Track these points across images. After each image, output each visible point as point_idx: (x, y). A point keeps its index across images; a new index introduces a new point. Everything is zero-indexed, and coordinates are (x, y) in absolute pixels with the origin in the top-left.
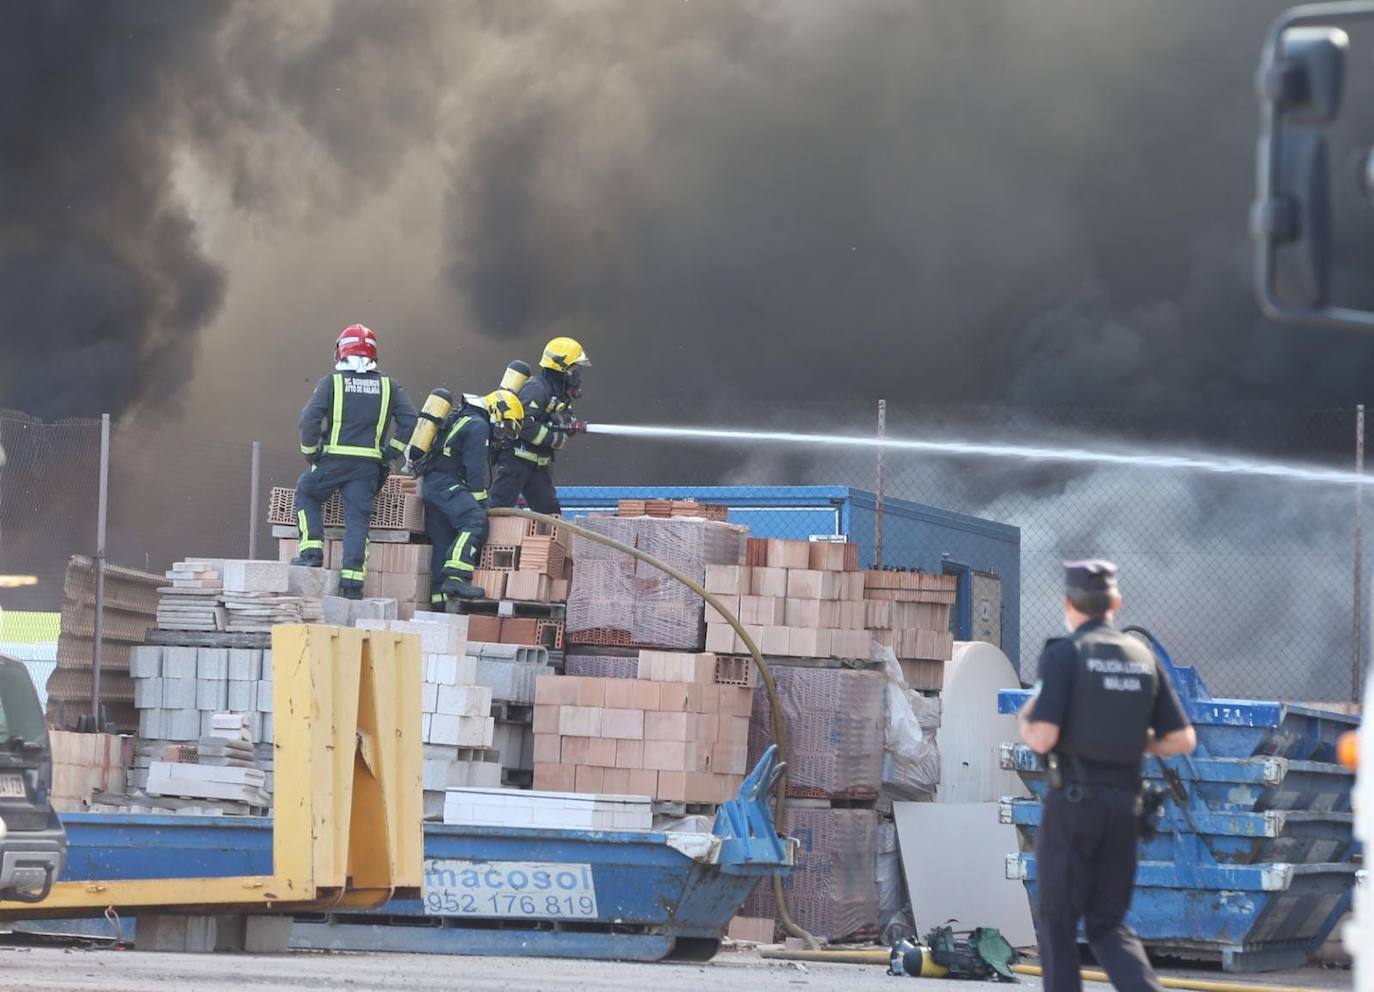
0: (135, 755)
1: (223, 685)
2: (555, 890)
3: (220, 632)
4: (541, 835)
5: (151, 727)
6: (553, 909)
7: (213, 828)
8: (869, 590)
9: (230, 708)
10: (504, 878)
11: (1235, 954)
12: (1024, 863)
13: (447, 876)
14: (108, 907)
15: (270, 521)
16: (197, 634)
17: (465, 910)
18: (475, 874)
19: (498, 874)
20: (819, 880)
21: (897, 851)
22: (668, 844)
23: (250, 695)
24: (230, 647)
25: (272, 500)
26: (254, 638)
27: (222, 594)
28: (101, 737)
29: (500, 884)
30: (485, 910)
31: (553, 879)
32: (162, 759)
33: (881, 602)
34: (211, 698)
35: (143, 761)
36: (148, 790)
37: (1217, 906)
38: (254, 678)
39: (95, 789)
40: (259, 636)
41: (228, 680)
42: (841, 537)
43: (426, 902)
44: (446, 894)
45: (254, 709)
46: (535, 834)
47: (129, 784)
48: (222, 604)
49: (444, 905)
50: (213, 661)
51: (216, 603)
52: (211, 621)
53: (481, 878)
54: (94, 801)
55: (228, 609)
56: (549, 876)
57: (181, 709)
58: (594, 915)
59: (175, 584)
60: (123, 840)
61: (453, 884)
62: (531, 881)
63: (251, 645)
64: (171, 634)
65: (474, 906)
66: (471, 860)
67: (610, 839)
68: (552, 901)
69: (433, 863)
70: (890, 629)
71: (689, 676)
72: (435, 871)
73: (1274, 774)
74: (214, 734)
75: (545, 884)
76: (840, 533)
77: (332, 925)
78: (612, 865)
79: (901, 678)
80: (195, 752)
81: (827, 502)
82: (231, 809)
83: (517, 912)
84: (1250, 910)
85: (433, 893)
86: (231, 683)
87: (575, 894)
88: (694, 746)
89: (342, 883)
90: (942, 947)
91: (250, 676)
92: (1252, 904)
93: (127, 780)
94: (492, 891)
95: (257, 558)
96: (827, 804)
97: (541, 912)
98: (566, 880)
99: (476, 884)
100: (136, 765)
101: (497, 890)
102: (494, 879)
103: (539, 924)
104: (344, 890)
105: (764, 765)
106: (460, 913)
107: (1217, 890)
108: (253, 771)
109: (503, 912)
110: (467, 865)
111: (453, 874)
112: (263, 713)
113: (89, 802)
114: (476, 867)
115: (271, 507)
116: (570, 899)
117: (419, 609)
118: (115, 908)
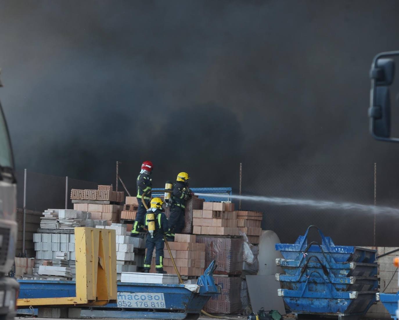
0: (35, 264)
1: (59, 244)
2: (154, 300)
3: (58, 229)
4: (150, 285)
5: (39, 256)
6: (153, 306)
7: (58, 284)
8: (238, 216)
9: (61, 250)
10: (139, 297)
11: (342, 316)
12: (283, 292)
13: (123, 297)
14: (30, 306)
15: (71, 198)
16: (51, 230)
17: (129, 306)
18: (131, 296)
19: (138, 296)
20: (225, 297)
21: (247, 289)
22: (185, 287)
23: (66, 247)
24: (61, 234)
25: (71, 192)
26: (67, 231)
27: (58, 219)
28: (25, 259)
29: (138, 299)
30: (134, 306)
31: (153, 297)
32: (43, 265)
33: (242, 220)
34: (55, 248)
35: (37, 265)
36: (39, 273)
37: (337, 303)
38: (67, 242)
39: (24, 273)
40: (68, 230)
41: (60, 243)
42: (230, 202)
43: (118, 304)
44: (123, 302)
45: (68, 251)
46: (148, 285)
47: (33, 271)
48: (58, 222)
49: (123, 305)
50: (56, 237)
51: (56, 221)
52: (55, 226)
53: (133, 297)
54: (24, 277)
55: (60, 223)
56: (152, 297)
57: (47, 251)
58: (165, 307)
59: (45, 216)
60: (33, 287)
61: (125, 299)
62: (147, 298)
63: (66, 233)
64: (44, 230)
65: (131, 305)
66: (130, 292)
67: (169, 286)
68: (153, 303)
69: (120, 293)
70: (244, 227)
71: (188, 241)
72: (120, 295)
73: (353, 266)
74: (57, 258)
75: (151, 299)
76: (229, 201)
77: (92, 310)
78: (169, 293)
79: (247, 241)
80: (52, 263)
81: (226, 192)
82: (62, 278)
83: (143, 307)
84: (346, 304)
85: (120, 301)
86: (61, 244)
87: (159, 301)
88: (190, 260)
89: (95, 299)
90: (261, 315)
91: (66, 241)
92: (347, 302)
93: (33, 270)
94: (136, 301)
95: (68, 208)
96: (227, 276)
97: (150, 306)
98: (157, 298)
99: (132, 299)
100: (35, 266)
101: (138, 300)
102: (137, 297)
103: (149, 310)
104: (95, 301)
105: (211, 265)
106: (127, 307)
107: (337, 299)
108: (68, 268)
109: (139, 306)
110: (129, 294)
111: (125, 296)
112: (70, 252)
113: (22, 277)
114: (132, 294)
115: (71, 194)
116: (158, 303)
117: (113, 223)
118: (32, 306)
